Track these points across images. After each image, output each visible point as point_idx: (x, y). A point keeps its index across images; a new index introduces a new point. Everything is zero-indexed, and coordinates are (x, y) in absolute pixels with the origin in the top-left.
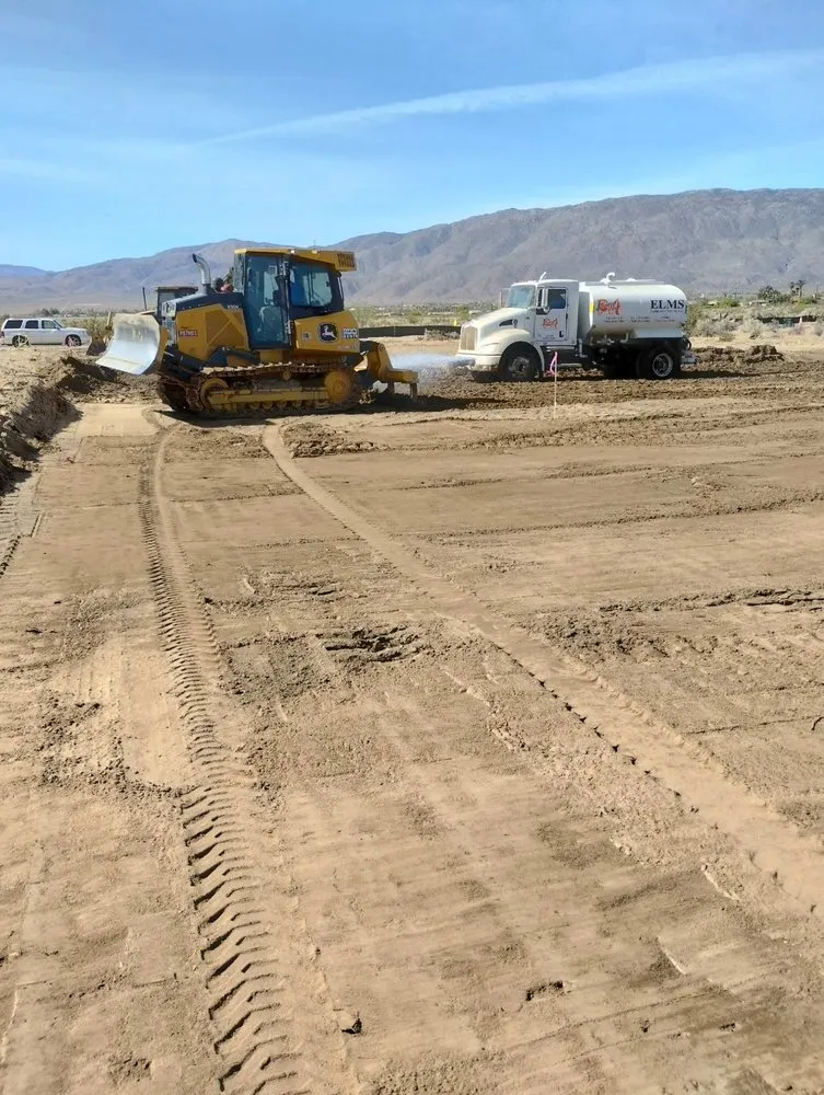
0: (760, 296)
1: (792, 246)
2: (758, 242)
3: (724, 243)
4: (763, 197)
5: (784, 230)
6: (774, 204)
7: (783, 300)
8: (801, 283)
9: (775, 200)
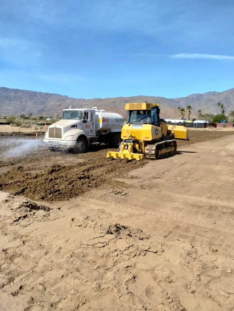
0: (21, 117)
1: (26, 104)
2: (16, 102)
3: (7, 102)
4: (16, 91)
5: (23, 100)
6: (19, 93)
7: (27, 118)
8: (31, 114)
9: (20, 92)
